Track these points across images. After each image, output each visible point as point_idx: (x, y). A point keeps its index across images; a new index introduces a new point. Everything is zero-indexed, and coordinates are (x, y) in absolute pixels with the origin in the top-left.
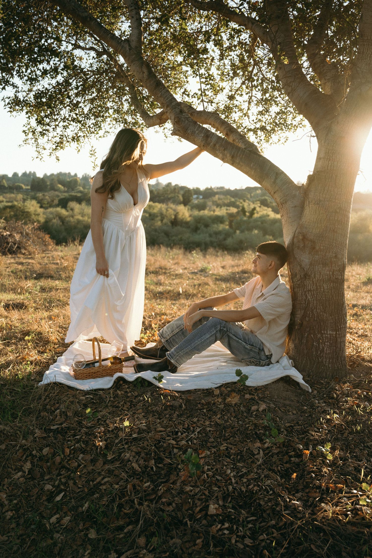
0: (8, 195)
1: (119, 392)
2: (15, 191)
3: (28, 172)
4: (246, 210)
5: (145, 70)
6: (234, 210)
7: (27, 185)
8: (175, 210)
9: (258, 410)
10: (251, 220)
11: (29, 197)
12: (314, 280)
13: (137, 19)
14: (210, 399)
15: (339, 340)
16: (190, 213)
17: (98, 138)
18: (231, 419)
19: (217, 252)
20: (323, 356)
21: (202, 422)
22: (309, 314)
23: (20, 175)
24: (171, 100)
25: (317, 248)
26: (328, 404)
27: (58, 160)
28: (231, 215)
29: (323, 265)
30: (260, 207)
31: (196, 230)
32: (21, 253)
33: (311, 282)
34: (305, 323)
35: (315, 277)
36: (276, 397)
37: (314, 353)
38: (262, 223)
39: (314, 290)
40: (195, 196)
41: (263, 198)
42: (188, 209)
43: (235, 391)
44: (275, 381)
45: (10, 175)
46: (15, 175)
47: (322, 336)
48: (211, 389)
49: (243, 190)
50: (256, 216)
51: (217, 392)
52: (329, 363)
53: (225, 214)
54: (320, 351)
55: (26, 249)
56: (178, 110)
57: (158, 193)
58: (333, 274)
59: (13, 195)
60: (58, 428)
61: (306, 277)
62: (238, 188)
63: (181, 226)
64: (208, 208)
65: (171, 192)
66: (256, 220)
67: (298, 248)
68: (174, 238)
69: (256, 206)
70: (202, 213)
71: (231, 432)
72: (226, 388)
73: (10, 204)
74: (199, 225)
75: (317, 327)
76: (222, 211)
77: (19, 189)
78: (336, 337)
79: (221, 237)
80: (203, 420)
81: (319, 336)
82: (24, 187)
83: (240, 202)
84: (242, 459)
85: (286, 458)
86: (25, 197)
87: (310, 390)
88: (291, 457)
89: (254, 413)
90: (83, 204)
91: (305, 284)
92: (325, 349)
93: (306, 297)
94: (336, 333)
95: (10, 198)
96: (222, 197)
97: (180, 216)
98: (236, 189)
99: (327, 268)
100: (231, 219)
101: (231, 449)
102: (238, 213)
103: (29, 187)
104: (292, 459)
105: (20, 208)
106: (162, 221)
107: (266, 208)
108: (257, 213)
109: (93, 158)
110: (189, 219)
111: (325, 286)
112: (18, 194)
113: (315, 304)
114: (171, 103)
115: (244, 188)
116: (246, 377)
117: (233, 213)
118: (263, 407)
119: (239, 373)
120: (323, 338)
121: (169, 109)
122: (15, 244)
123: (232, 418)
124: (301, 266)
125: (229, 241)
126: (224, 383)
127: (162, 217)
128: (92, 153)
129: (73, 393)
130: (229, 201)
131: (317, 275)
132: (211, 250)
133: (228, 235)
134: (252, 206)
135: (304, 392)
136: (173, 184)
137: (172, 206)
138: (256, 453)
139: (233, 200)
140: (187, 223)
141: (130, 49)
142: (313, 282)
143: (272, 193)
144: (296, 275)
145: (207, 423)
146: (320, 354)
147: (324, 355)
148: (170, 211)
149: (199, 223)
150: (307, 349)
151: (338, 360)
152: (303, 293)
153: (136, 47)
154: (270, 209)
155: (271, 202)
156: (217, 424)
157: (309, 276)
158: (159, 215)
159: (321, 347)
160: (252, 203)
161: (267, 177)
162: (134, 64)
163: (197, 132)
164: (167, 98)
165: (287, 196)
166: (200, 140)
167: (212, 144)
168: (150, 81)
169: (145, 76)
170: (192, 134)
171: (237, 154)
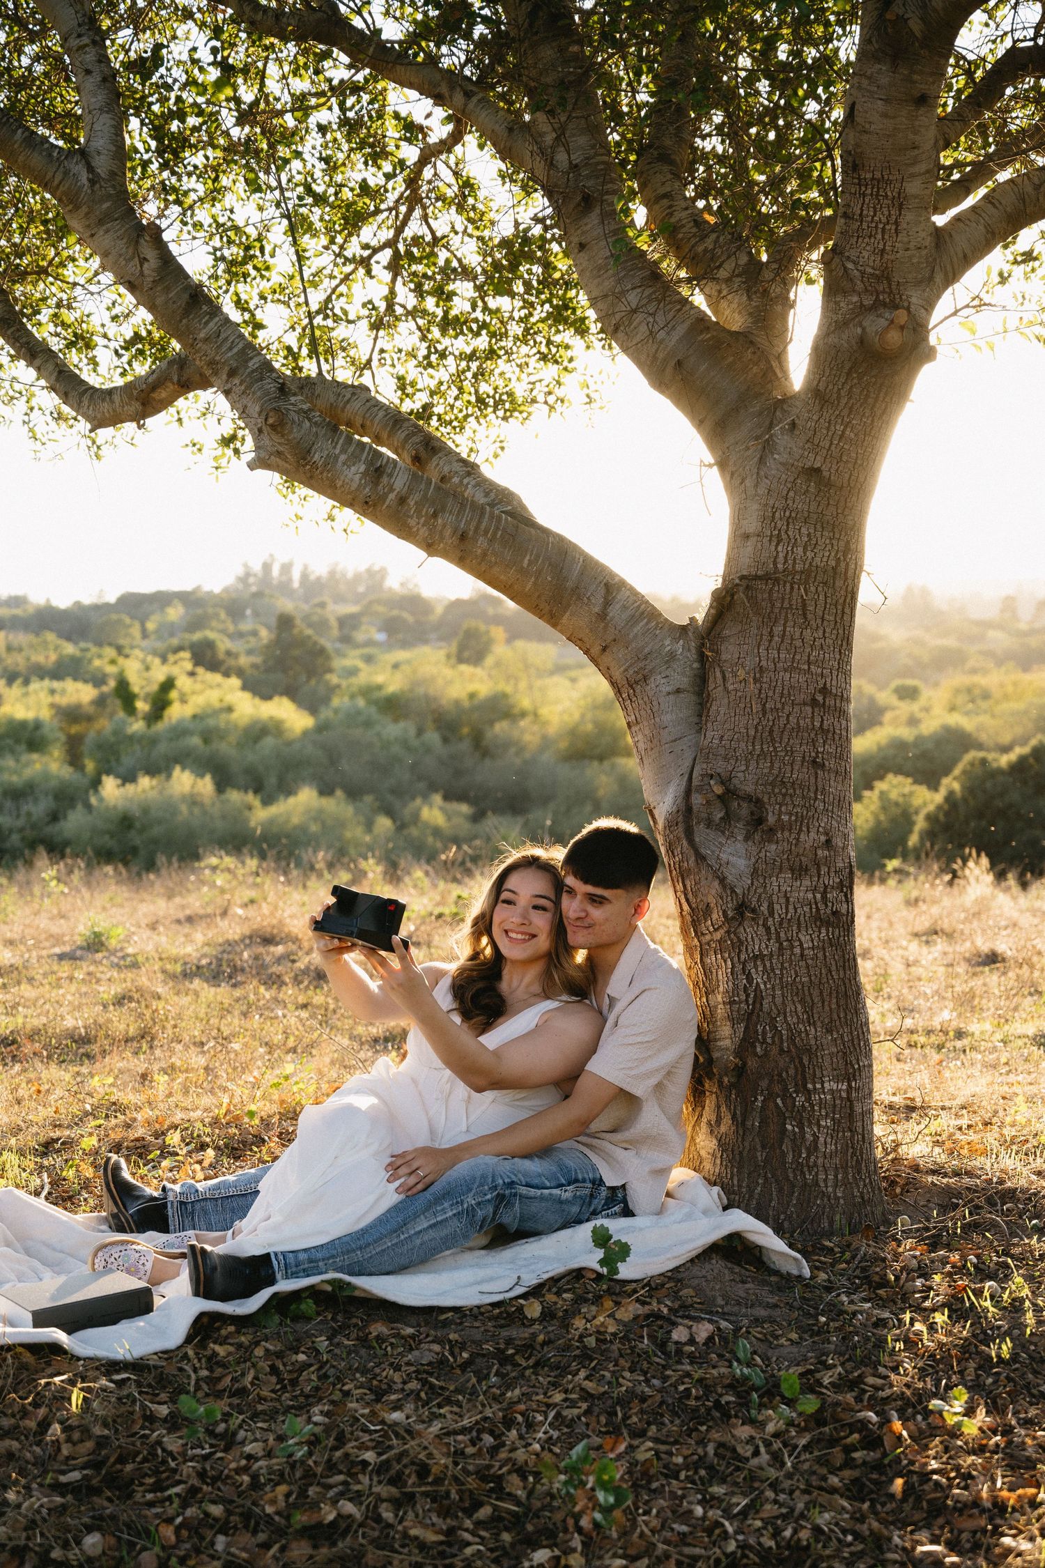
4: (136, 689)
5: (147, 252)
6: (81, 693)
9: (692, 1341)
10: (160, 726)
12: (770, 922)
13: (104, 80)
14: (520, 1334)
15: (858, 1109)
20: (815, 1165)
21: (541, 1397)
22: (764, 1033)
24: (243, 352)
25: (771, 819)
26: (882, 1303)
28: (71, 715)
29: (792, 870)
30: (192, 674)
33: (761, 930)
34: (752, 1063)
35: (771, 913)
36: (720, 1301)
37: (790, 1158)
38: (206, 741)
39: (771, 955)
41: (197, 636)
43: (586, 1300)
44: (698, 1257)
47: (809, 1099)
49: (107, 605)
50: (176, 712)
51: (534, 1309)
52: (836, 1186)
53: (45, 714)
54: (808, 1150)
58: (824, 897)
61: (742, 915)
62: (87, 601)
66: (180, 731)
67: (709, 823)
69: (175, 671)
71: (642, 1411)
72: (558, 1294)
75: (792, 1072)
76: (32, 700)
78: (849, 1099)
79: (39, 808)
81: (800, 1100)
83: (102, 661)
84: (715, 1475)
85: (837, 1455)
87: (807, 1272)
88: (848, 1449)
91: (743, 938)
92: (822, 1140)
93: (749, 978)
94: (850, 1086)
96: (21, 638)
98: (77, 604)
99: (807, 882)
100: (74, 729)
101: (670, 1454)
102: (100, 702)
104: (856, 1455)
107: (217, 678)
108: (183, 700)
111: (804, 938)
113: (778, 1000)
115: (111, 598)
117: (79, 706)
118: (705, 1328)
119: (601, 1239)
120: (812, 1106)
123: (626, 1374)
124: (722, 880)
125: (75, 821)
130: (53, 657)
131: (777, 907)
133: (66, 798)
134: (160, 673)
135: (788, 1281)
138: (749, 1454)
139: (69, 649)
141: (92, 182)
142: (768, 929)
143: (596, 650)
144: (708, 911)
145: (558, 1397)
146: (808, 1157)
147: (820, 1161)
150: (764, 1147)
151: (859, 1172)
152: (739, 967)
154: (235, 682)
155: (229, 653)
156: (589, 1396)
157: (753, 911)
159: (809, 1137)
160: (157, 661)
161: (579, 598)
162: (107, 231)
163: (343, 457)
164: (228, 344)
165: (646, 658)
166: (354, 486)
167: (392, 496)
168: (167, 289)
169: (146, 272)
170: (326, 464)
171: (477, 528)
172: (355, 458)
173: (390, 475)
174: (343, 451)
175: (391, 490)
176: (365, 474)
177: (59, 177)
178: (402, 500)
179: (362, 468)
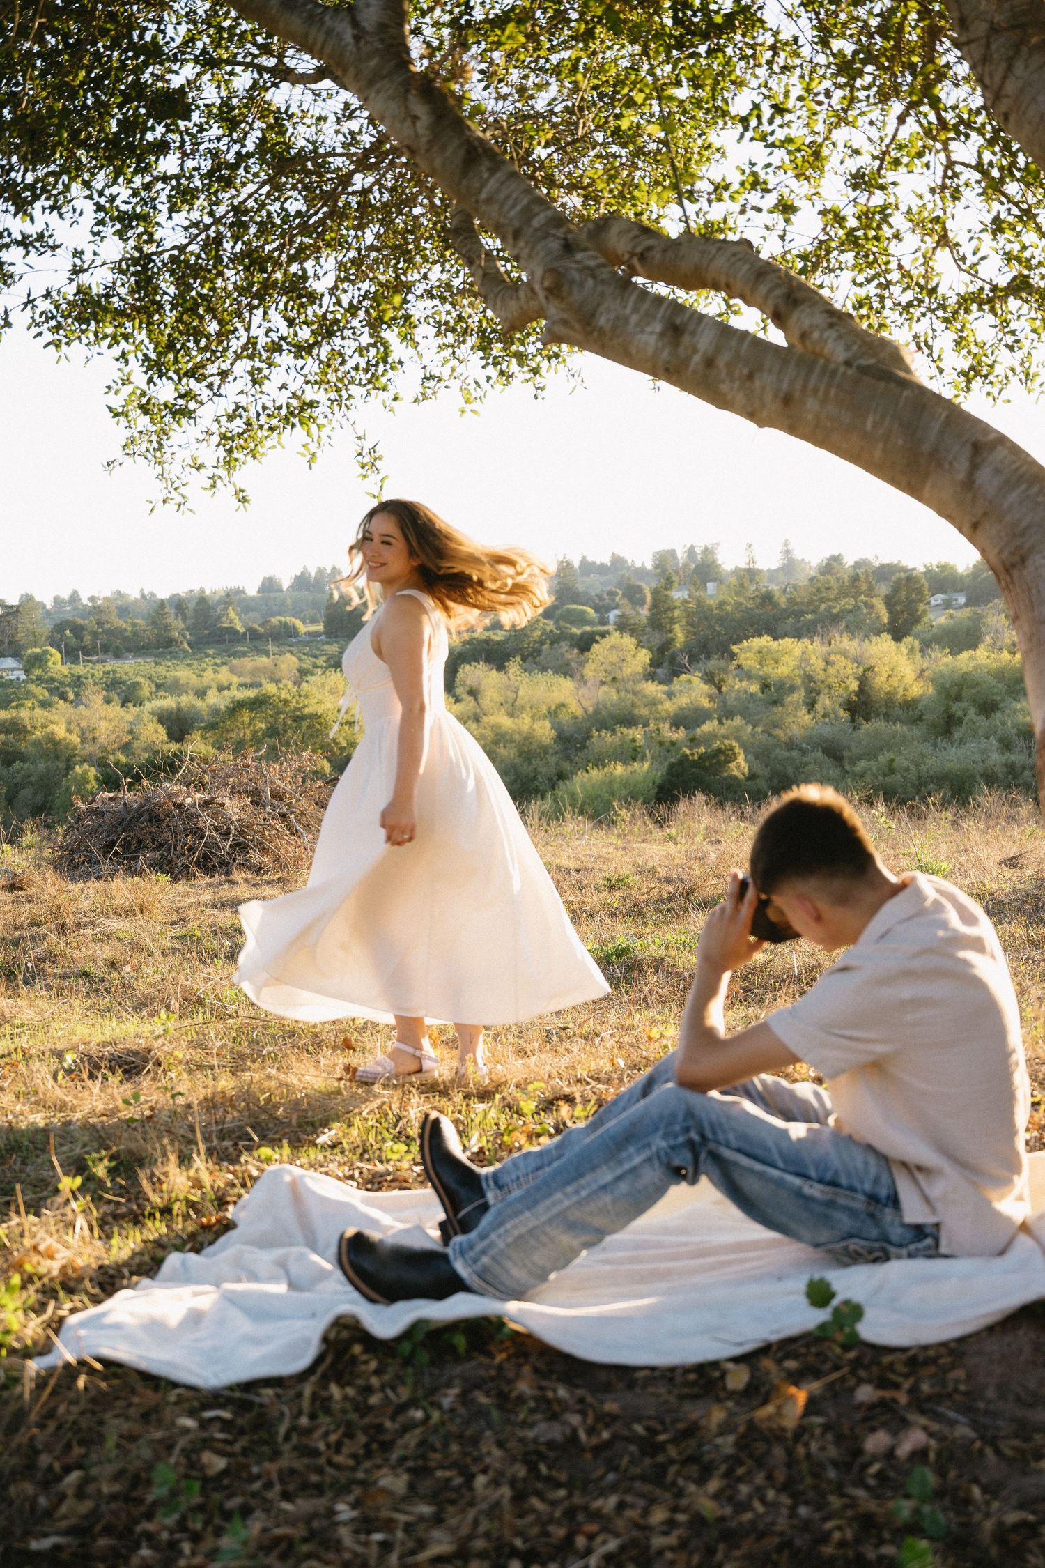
0: (249, 663)
1: (335, 1390)
2: (271, 647)
3: (313, 572)
5: (420, 109)
7: (314, 621)
8: (857, 661)
9: (890, 1454)
11: (321, 661)
16: (921, 662)
17: (389, 402)
18: (763, 1500)
19: (1015, 804)
23: (286, 585)
27: (244, 500)
31: (947, 726)
32: (247, 866)
36: (991, 1393)
40: (939, 598)
42: (911, 651)
44: (1001, 1323)
45: (252, 591)
46: (269, 586)
48: (715, 1364)
51: (738, 1379)
55: (265, 851)
56: (555, 245)
57: (792, 601)
59: (263, 661)
60: (57, 1548)
63: (887, 717)
64: (988, 639)
65: (844, 593)
68: (862, 764)
70: (965, 661)
72: (779, 1361)
73: (251, 693)
74: (956, 708)
77: (284, 636)
80: (641, 1503)
82: (303, 629)
86: (308, 663)
89: (875, 1468)
90: (514, 667)
95: (256, 671)
97: (880, 681)
103: (320, 627)
105: (286, 702)
106: (811, 705)
109: (374, 478)
110: (916, 690)
112: (282, 653)
114: (528, 221)
116: (854, 1311)
118: (914, 1439)
119: (819, 1294)
121: (521, 244)
122: (225, 835)
123: (771, 1494)
126: (774, 1337)
127: (809, 691)
128: (367, 459)
129: (149, 1397)
132: (988, 799)
136: (849, 561)
137: (845, 643)
140: (910, 705)
141: (357, 38)
145: (658, 1516)
148: (840, 662)
149: (958, 698)
153: (382, 27)
156: (698, 1522)
158: (798, 681)
161: (940, 464)
162: (378, 92)
163: (634, 318)
164: (510, 202)
165: (1023, 534)
166: (650, 350)
167: (697, 358)
168: (443, 148)
169: (421, 131)
170: (614, 329)
171: (804, 388)
172: (649, 317)
173: (693, 334)
174: (635, 310)
175: (695, 351)
176: (662, 335)
177: (321, 38)
178: (709, 363)
179: (658, 327)
